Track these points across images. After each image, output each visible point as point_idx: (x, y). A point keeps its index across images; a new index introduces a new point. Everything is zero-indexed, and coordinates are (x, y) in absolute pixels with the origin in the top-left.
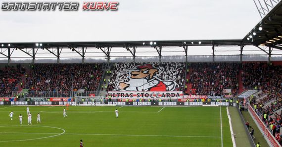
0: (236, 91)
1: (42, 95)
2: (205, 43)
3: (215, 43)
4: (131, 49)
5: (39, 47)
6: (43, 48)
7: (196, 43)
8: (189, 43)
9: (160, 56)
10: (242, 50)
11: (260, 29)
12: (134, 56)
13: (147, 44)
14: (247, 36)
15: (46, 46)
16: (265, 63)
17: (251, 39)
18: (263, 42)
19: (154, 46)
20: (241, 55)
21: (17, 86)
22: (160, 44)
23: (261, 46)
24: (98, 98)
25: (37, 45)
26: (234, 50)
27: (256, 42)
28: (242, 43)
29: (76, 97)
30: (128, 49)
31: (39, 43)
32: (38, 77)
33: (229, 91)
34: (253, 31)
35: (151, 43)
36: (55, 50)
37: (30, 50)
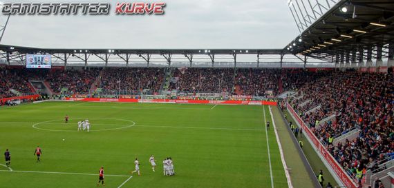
0: (276, 92)
1: (115, 93)
2: (251, 52)
3: (260, 52)
4: (189, 56)
5: (112, 53)
6: (114, 53)
7: (244, 52)
8: (238, 51)
9: (213, 62)
10: (282, 58)
11: (300, 40)
12: (191, 61)
13: (202, 52)
14: (287, 47)
15: (117, 52)
16: (301, 69)
17: (290, 49)
18: (300, 52)
19: (209, 54)
20: (281, 62)
21: (93, 86)
22: (214, 52)
23: (298, 55)
24: (161, 96)
25: (110, 51)
26: (275, 58)
27: (295, 52)
28: (282, 52)
29: (142, 96)
30: (186, 56)
31: (112, 50)
32: (109, 78)
33: (270, 92)
34: (293, 42)
35: (206, 51)
36: (124, 56)
37: (103, 56)
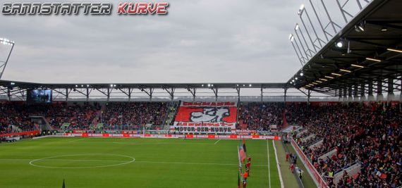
0: (281, 126)
1: (116, 128)
2: (255, 85)
3: (263, 86)
4: (192, 90)
5: (113, 87)
6: (116, 88)
7: (247, 86)
8: (241, 85)
9: (216, 96)
10: (285, 92)
11: (302, 75)
12: (194, 96)
13: (205, 86)
14: (291, 80)
15: (119, 86)
16: (305, 103)
17: (293, 83)
18: (303, 86)
19: (212, 88)
20: (285, 96)
21: (94, 120)
22: (216, 86)
23: (302, 89)
24: (163, 131)
25: (112, 86)
26: (279, 92)
27: (298, 86)
28: (286, 86)
29: (144, 131)
30: (189, 90)
31: (114, 84)
32: (111, 113)
33: (275, 126)
34: (295, 76)
35: (209, 85)
36: (126, 90)
37: (105, 90)
